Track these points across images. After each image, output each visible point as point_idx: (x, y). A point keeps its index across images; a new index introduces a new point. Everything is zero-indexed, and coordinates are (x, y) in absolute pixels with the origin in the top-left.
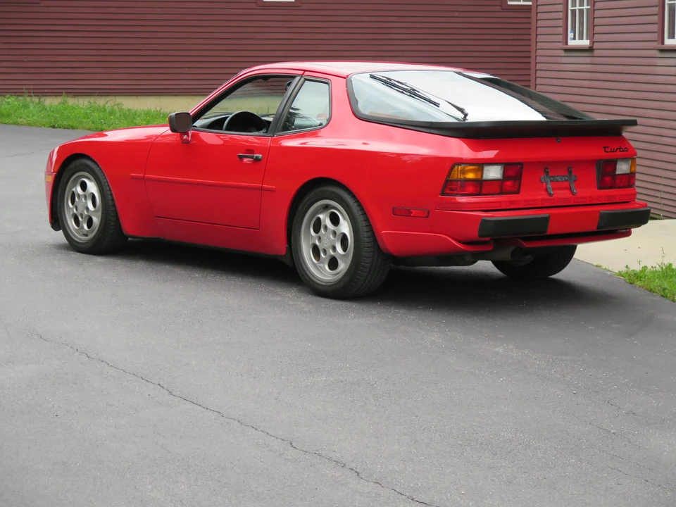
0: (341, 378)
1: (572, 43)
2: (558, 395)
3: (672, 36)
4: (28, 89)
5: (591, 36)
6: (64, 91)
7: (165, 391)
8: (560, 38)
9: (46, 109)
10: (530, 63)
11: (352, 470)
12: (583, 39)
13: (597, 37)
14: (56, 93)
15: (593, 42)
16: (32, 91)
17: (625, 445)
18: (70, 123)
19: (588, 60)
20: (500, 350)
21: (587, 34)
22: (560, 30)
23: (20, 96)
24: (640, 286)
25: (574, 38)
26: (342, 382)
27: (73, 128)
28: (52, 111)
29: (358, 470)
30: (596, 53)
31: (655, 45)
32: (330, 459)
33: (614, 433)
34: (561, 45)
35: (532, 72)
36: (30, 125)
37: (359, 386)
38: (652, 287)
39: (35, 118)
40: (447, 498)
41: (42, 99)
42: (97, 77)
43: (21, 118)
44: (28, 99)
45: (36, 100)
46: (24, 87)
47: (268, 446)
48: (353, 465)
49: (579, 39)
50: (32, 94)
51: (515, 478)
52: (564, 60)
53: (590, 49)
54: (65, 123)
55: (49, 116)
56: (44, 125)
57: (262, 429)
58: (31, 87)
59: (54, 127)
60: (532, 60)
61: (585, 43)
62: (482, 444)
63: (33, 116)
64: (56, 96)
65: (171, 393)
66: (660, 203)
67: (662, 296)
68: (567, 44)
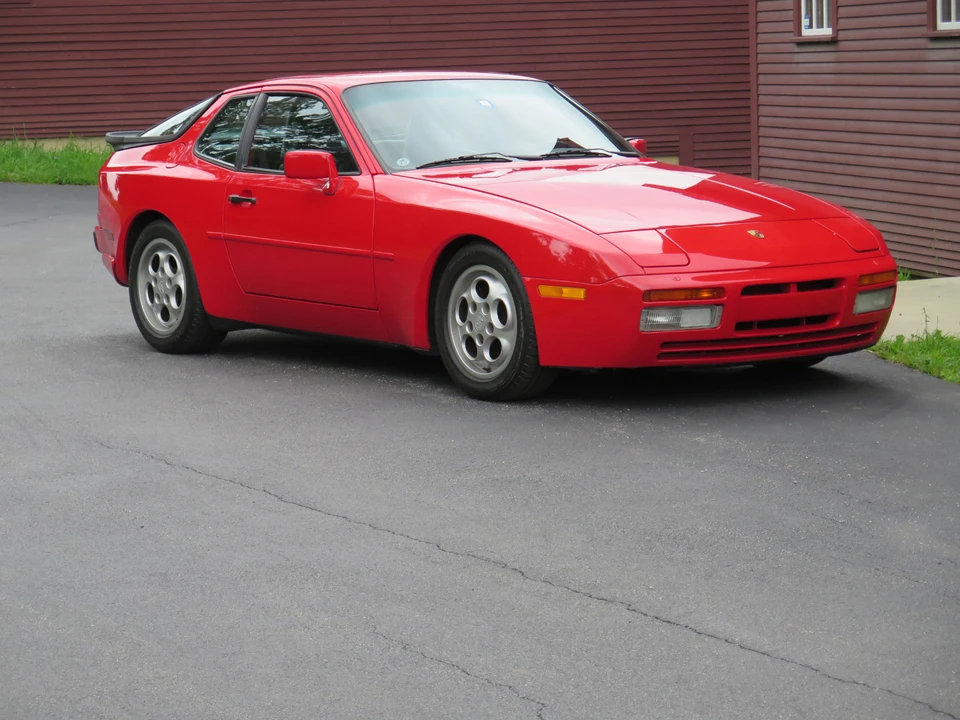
0: (496, 476)
1: (806, 33)
2: (774, 486)
3: (947, 17)
4: (16, 129)
5: (834, 22)
6: (71, 130)
7: (273, 497)
8: (790, 26)
9: (47, 158)
10: (748, 64)
11: (515, 569)
12: (822, 27)
13: (843, 23)
14: (60, 134)
15: (836, 31)
16: (25, 132)
17: (855, 535)
18: (84, 177)
19: (831, 57)
20: (702, 440)
21: (828, 19)
22: (790, 15)
23: (8, 140)
24: (895, 362)
25: (811, 26)
26: (497, 480)
27: (88, 184)
28: (56, 161)
29: (523, 570)
30: (843, 45)
31: (923, 30)
32: (488, 560)
33: (843, 523)
34: (792, 37)
35: (752, 77)
36: (25, 181)
37: (519, 484)
38: (912, 362)
39: (32, 170)
40: (632, 594)
41: (40, 143)
42: (118, 108)
43: (11, 171)
44: (20, 143)
45: (30, 144)
46: (13, 127)
47: (410, 549)
48: (517, 566)
49: (818, 27)
50: (26, 137)
51: (716, 572)
52: (797, 58)
53: (832, 42)
54: (76, 176)
55: (51, 167)
56: (46, 182)
57: (400, 532)
58: (24, 126)
59: (60, 183)
60: (752, 60)
61: (827, 32)
62: (675, 538)
63: (29, 168)
64: (60, 138)
65: (280, 499)
66: (934, 257)
67: (925, 372)
68: (800, 34)
